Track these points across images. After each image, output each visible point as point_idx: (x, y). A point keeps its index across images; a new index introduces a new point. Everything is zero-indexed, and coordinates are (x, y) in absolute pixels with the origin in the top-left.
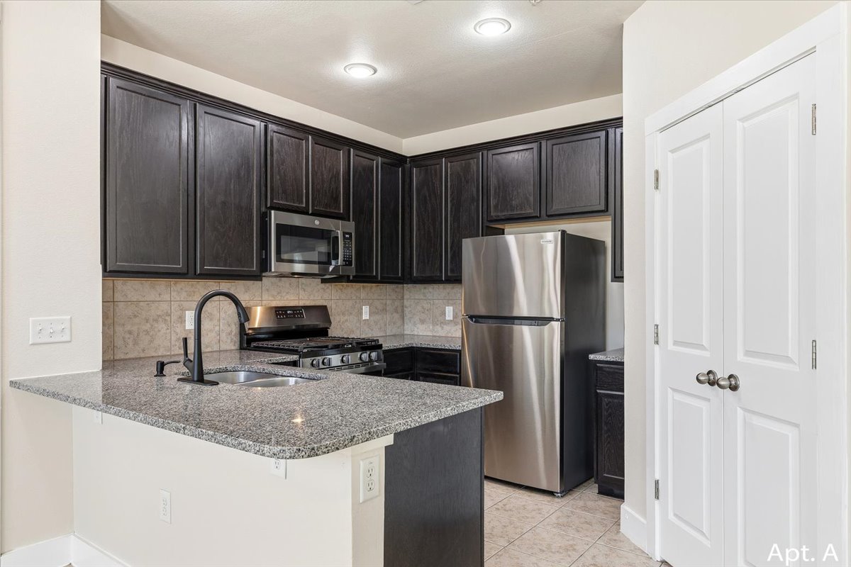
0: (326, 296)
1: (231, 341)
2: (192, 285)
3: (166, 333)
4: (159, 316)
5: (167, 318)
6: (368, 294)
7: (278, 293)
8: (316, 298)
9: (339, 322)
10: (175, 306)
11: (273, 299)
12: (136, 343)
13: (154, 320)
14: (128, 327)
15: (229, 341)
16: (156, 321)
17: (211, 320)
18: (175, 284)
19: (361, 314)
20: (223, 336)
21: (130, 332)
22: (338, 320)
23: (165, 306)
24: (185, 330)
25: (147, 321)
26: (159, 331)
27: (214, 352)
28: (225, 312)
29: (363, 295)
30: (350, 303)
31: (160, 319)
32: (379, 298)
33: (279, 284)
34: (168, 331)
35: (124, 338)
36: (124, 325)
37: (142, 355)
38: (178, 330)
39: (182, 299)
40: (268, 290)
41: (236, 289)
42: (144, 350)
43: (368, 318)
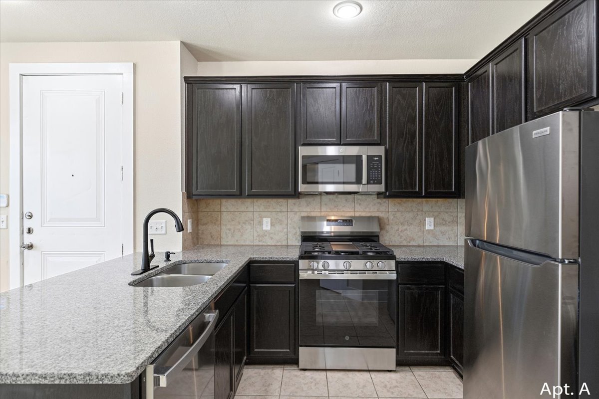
0: (383, 209)
1: (296, 239)
2: (268, 201)
3: (251, 231)
4: (246, 221)
5: (251, 222)
6: (432, 207)
7: (335, 207)
8: (371, 211)
9: (398, 230)
10: (256, 214)
11: (330, 211)
12: (233, 236)
13: (243, 223)
14: (229, 227)
15: (294, 239)
16: (244, 223)
17: (281, 224)
18: (257, 201)
19: (424, 225)
20: (290, 236)
21: (229, 230)
22: (397, 228)
23: (250, 215)
24: (263, 230)
25: (239, 223)
26: (246, 230)
27: (283, 245)
28: (291, 220)
29: (426, 208)
30: (411, 215)
31: (247, 223)
32: (448, 210)
33: (336, 200)
34: (252, 230)
35: (226, 233)
36: (226, 225)
37: (236, 244)
38: (258, 230)
39: (261, 210)
40: (326, 204)
41: (300, 204)
42: (237, 241)
43: (432, 228)
